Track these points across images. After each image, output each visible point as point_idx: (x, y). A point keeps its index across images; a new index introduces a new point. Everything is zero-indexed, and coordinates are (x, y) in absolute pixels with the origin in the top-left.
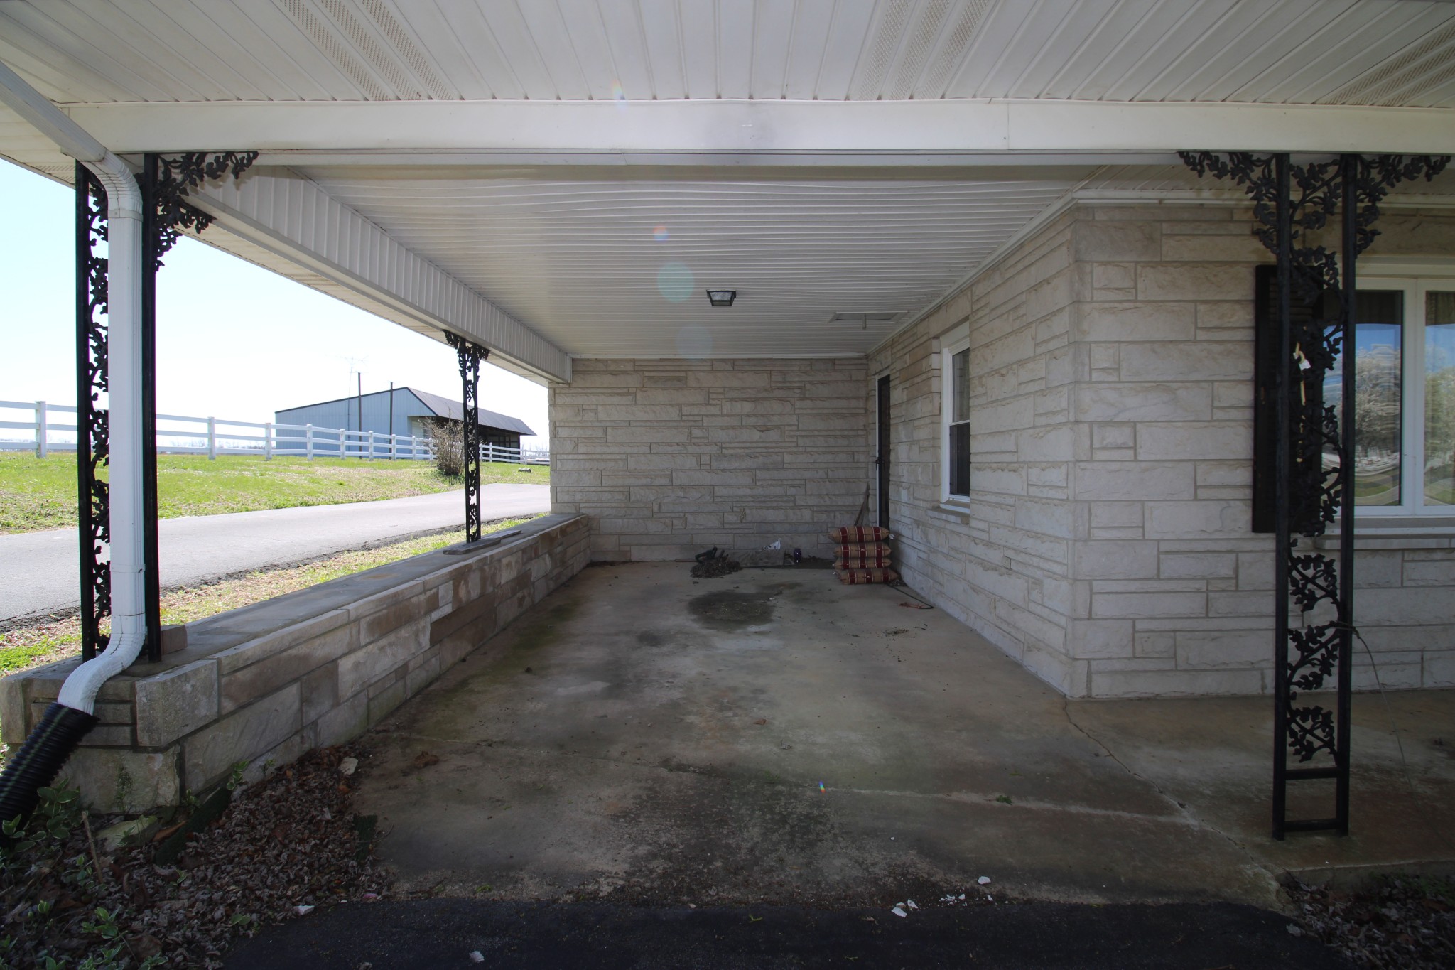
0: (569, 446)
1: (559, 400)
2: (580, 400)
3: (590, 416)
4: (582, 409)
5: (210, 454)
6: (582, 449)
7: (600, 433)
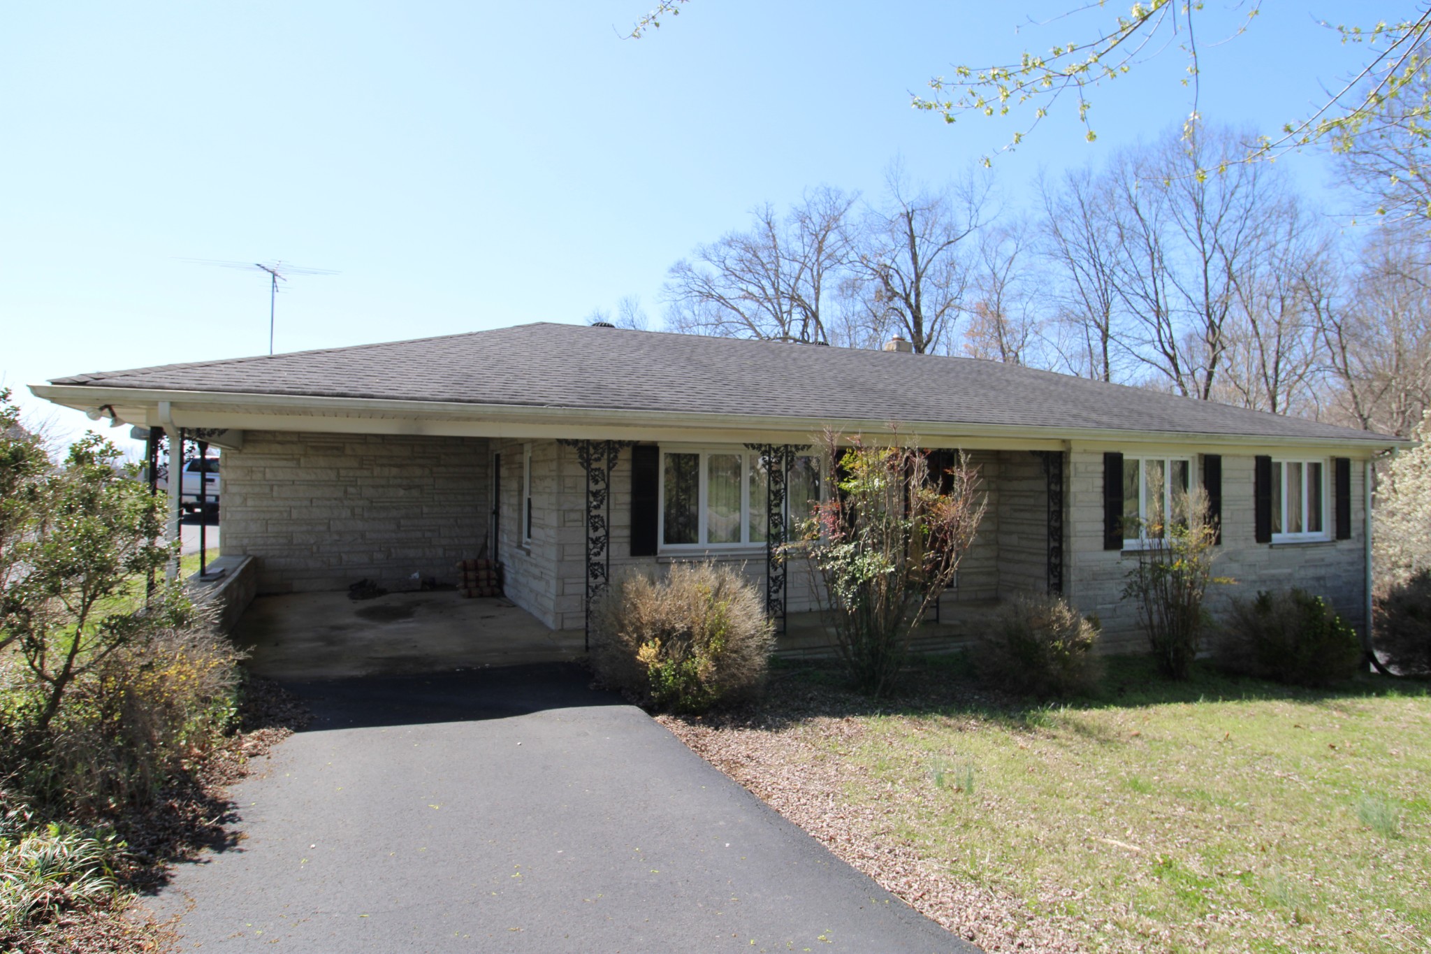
1: (230, 463)
2: (250, 463)
3: (258, 476)
4: (251, 471)
6: (250, 503)
7: (267, 490)
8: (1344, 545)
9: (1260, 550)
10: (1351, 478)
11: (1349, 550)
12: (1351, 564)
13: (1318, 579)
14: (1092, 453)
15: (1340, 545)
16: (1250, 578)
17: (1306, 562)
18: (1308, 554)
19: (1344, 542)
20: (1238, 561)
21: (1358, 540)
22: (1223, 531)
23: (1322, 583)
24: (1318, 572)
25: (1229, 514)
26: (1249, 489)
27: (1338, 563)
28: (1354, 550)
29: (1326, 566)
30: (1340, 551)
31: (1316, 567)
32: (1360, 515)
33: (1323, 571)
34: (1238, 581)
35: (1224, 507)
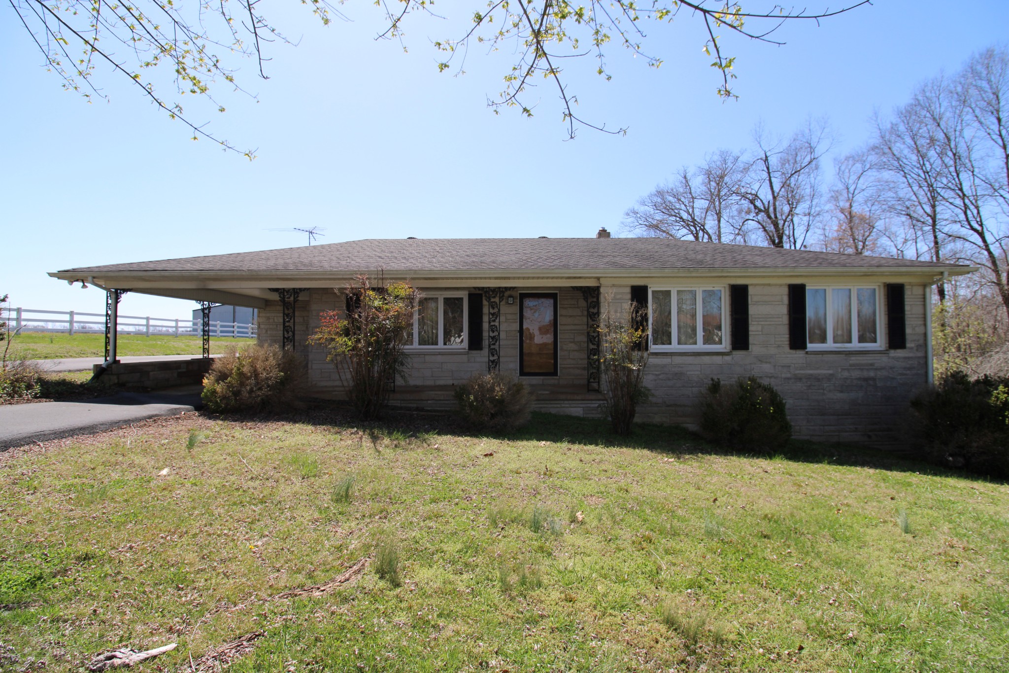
0: (264, 331)
1: (261, 315)
3: (271, 321)
5: (147, 334)
8: (899, 353)
9: (796, 355)
10: (906, 300)
11: (905, 358)
12: (909, 369)
13: (866, 380)
14: (620, 286)
15: (894, 353)
16: (783, 376)
17: (851, 365)
18: (854, 360)
19: (899, 351)
20: (770, 363)
21: (917, 350)
22: (751, 340)
23: (871, 382)
24: (865, 374)
25: (760, 328)
26: (782, 310)
27: (891, 368)
28: (911, 358)
29: (876, 369)
30: (893, 358)
31: (862, 370)
32: (920, 330)
33: (872, 374)
34: (770, 377)
35: (753, 323)
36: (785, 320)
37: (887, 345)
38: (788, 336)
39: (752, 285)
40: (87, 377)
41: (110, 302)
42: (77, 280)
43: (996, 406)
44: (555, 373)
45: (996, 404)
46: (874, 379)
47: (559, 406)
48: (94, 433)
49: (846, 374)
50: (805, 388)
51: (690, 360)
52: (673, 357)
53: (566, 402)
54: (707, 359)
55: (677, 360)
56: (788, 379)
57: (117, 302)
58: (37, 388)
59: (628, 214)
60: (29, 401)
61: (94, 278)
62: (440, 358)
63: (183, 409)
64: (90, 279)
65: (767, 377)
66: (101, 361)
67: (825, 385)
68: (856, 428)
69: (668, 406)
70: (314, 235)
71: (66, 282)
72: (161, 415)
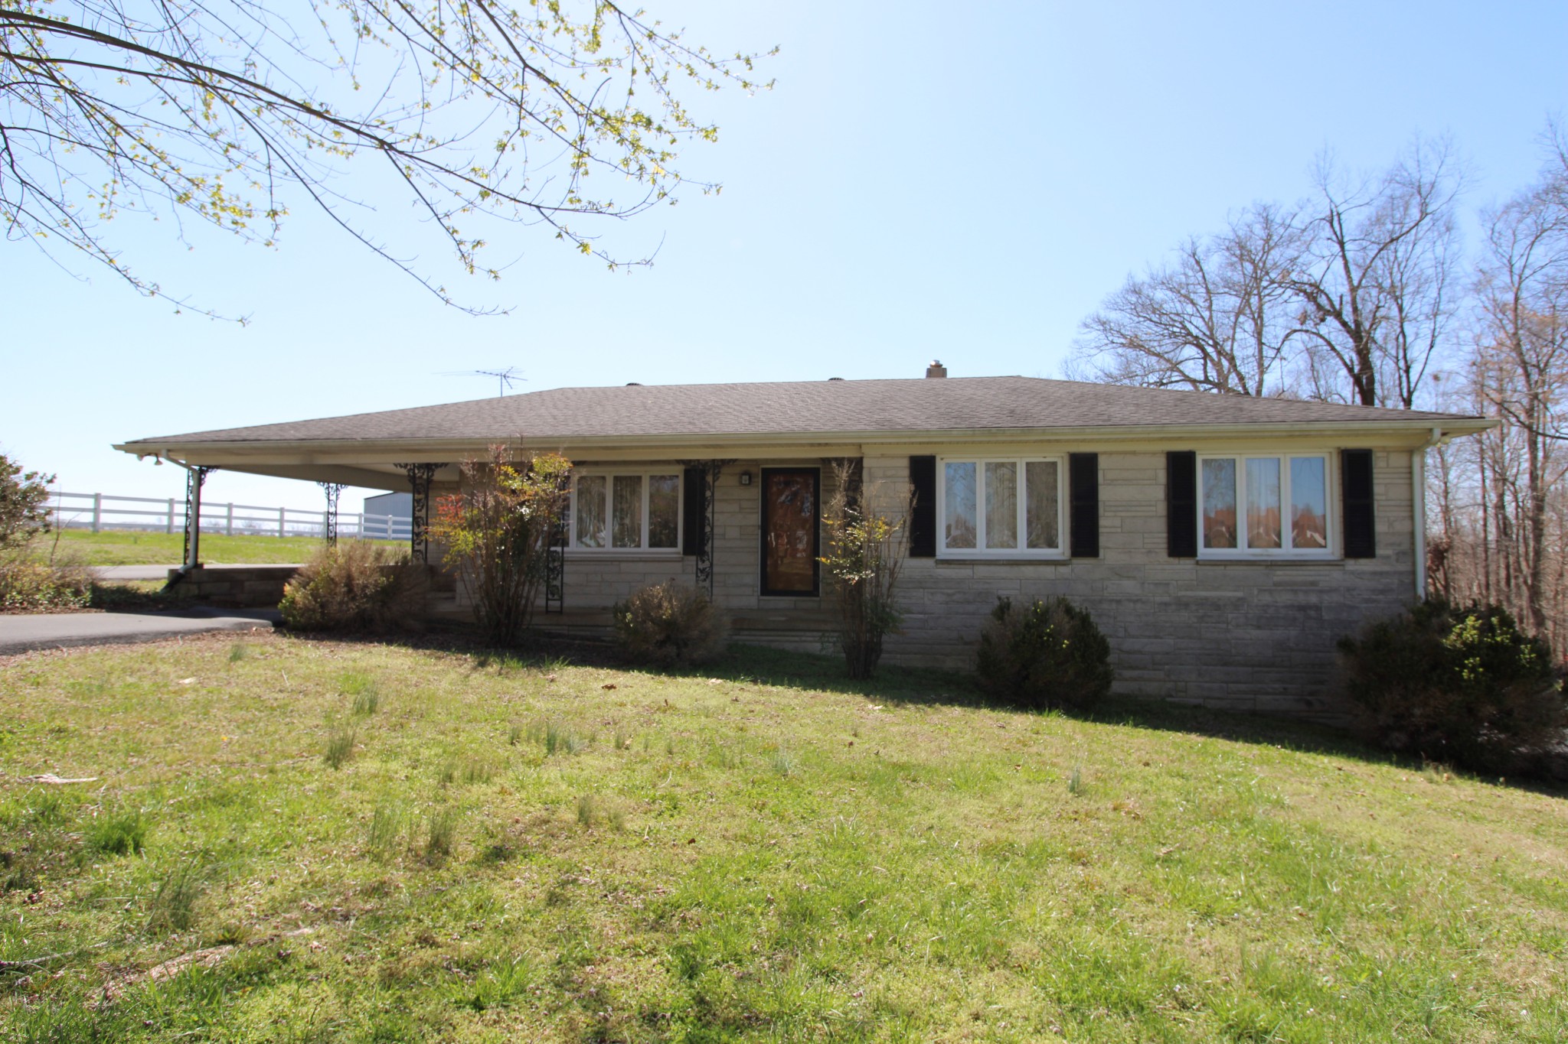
9: (1178, 567)
10: (1375, 476)
11: (1374, 573)
12: (1382, 592)
13: (1302, 608)
14: (893, 457)
15: (1352, 565)
16: (1158, 599)
17: (1276, 584)
18: (1280, 575)
19: (1363, 561)
20: (1134, 578)
21: (1397, 561)
22: (1103, 540)
23: (1312, 613)
24: (1302, 599)
25: (1117, 522)
26: (1155, 493)
27: (1349, 590)
28: (1387, 573)
29: (1321, 591)
30: (1352, 573)
31: (1295, 592)
32: (1403, 527)
33: (1313, 599)
34: (1135, 602)
35: (1106, 514)
36: (1161, 509)
37: (1343, 552)
38: (1165, 535)
39: (1105, 453)
40: (159, 586)
41: (191, 483)
42: (149, 454)
43: (1455, 650)
44: (814, 592)
45: (1454, 646)
46: (1317, 608)
47: (797, 639)
48: (131, 643)
49: (1266, 598)
50: (1195, 620)
51: (1003, 571)
52: (976, 567)
53: (808, 634)
54: (1029, 571)
55: (982, 571)
56: (1166, 604)
57: (200, 483)
58: (88, 595)
59: (1086, 326)
60: (75, 611)
61: (169, 450)
62: (641, 567)
63: (256, 624)
64: (164, 452)
65: (1130, 600)
66: (179, 566)
67: (1230, 616)
68: (1285, 689)
69: (966, 643)
70: (509, 380)
71: (134, 456)
72: (223, 629)
